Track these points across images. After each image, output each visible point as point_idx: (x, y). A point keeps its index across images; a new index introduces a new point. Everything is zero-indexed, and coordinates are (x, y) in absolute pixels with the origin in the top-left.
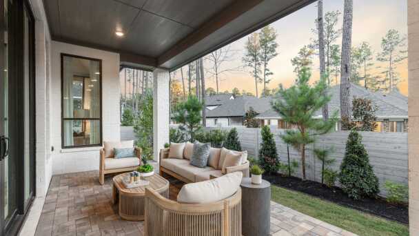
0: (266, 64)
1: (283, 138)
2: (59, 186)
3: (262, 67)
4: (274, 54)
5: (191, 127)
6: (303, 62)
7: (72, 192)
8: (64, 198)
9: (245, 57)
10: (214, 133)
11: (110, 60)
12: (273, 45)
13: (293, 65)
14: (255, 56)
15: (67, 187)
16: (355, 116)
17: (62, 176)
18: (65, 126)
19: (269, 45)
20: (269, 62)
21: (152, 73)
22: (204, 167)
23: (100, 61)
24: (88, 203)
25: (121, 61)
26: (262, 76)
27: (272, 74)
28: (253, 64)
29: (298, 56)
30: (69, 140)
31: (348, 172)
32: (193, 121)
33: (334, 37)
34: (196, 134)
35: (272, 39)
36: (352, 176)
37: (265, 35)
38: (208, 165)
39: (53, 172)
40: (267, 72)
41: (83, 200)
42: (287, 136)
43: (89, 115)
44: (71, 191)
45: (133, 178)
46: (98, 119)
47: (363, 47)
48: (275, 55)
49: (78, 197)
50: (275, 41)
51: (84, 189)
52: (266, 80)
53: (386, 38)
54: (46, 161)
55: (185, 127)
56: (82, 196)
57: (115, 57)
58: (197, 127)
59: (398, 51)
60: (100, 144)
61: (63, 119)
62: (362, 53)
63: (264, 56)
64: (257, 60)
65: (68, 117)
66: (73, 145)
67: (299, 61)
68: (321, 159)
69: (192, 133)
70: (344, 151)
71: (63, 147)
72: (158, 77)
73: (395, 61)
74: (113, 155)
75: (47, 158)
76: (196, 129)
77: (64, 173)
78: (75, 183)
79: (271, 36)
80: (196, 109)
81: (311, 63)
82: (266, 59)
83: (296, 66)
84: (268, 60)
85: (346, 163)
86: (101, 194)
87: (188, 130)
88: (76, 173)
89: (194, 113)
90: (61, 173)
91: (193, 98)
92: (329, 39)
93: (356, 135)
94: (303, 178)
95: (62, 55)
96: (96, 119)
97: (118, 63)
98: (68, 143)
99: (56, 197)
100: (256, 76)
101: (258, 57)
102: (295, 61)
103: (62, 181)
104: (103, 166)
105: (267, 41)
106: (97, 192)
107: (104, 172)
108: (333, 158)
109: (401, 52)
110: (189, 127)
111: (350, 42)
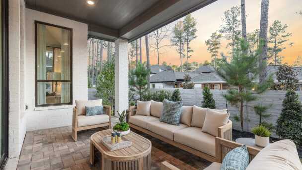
0: (188, 44)
1: (225, 97)
2: (33, 144)
3: (185, 46)
4: (194, 36)
5: (140, 89)
6: (214, 43)
7: (46, 150)
8: (39, 159)
9: (173, 39)
10: (159, 93)
11: (80, 30)
12: (193, 30)
13: (207, 45)
14: (180, 38)
15: (41, 144)
16: (279, 79)
17: (35, 133)
18: (38, 87)
19: (191, 30)
20: (190, 43)
21: (113, 43)
22: (178, 125)
23: (70, 30)
24: (65, 165)
25: (89, 30)
26: (185, 53)
27: (192, 51)
28: (179, 44)
29: (210, 38)
30: (42, 100)
31: (287, 125)
32: (141, 84)
33: (238, 24)
34: (144, 94)
35: (193, 26)
36: (291, 129)
37: (187, 23)
38: (181, 122)
39: (27, 129)
40: (189, 49)
41: (59, 161)
42: (229, 95)
43: (60, 77)
44: (46, 148)
45: (114, 138)
46: (68, 81)
47: (256, 33)
48: (195, 38)
49: (54, 156)
50: (195, 27)
51: (58, 146)
52: (189, 55)
53: (272, 27)
54: (20, 120)
55: (135, 88)
56: (57, 155)
57: (84, 27)
58: (144, 89)
59: (280, 36)
60: (71, 103)
61: (37, 81)
62: (256, 37)
63: (186, 38)
64: (181, 41)
65: (41, 78)
66: (46, 104)
67: (211, 42)
68: (259, 114)
69: (140, 94)
70: (281, 108)
71: (37, 106)
72: (120, 46)
73: (278, 43)
74: (85, 112)
75: (22, 117)
76: (143, 90)
77: (37, 129)
78: (49, 141)
79: (192, 23)
80: (144, 75)
81: (219, 43)
82: (188, 40)
83: (209, 45)
84: (190, 41)
85: (284, 117)
86: (75, 152)
87: (137, 91)
88: (49, 129)
89: (142, 78)
90: (34, 129)
91: (141, 66)
92: (234, 26)
93: (293, 94)
94: (241, 130)
95: (36, 23)
96: (66, 81)
97: (87, 33)
98: (41, 102)
99: (30, 156)
100: (181, 53)
101: (182, 39)
102: (208, 42)
103: (36, 138)
104: (76, 123)
105: (189, 27)
106: (72, 150)
107: (78, 129)
108: (270, 114)
109: (282, 36)
110: (138, 89)
111: (267, 23)
